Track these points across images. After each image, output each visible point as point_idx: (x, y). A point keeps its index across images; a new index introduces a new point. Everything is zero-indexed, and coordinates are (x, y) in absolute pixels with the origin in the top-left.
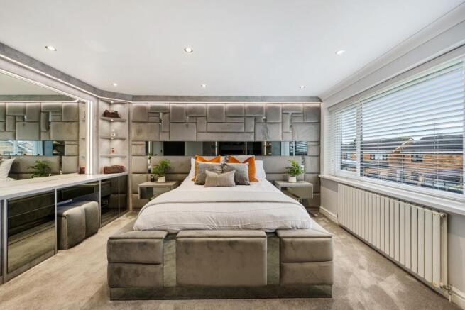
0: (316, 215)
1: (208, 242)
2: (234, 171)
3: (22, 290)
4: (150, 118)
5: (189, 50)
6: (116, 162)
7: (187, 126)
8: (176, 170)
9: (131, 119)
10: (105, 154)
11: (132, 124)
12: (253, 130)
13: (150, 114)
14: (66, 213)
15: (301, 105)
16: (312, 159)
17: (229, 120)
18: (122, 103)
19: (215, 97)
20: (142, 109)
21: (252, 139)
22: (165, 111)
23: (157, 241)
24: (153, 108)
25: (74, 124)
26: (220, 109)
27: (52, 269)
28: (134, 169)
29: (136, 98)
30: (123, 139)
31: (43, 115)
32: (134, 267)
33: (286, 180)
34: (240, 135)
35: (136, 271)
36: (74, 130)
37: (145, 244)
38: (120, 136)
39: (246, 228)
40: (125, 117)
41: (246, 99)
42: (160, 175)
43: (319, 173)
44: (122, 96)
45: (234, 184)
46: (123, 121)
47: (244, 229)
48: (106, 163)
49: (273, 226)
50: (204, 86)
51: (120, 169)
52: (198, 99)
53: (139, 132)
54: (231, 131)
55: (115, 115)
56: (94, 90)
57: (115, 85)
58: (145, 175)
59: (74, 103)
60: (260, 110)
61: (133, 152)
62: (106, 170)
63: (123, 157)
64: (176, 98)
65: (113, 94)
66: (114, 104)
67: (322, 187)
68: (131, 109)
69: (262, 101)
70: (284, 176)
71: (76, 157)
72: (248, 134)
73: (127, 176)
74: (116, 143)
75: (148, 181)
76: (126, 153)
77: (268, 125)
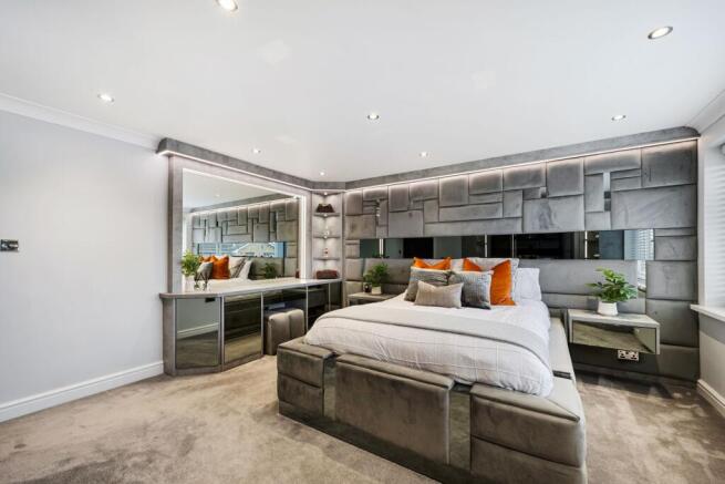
0: (677, 395)
1: (368, 375)
2: (462, 285)
3: (229, 381)
4: (366, 208)
5: (373, 116)
6: (331, 266)
7: (411, 215)
8: (396, 279)
9: (346, 212)
10: (318, 256)
11: (347, 218)
12: (519, 214)
13: (365, 204)
14: (271, 317)
15: (636, 153)
16: (668, 267)
17: (474, 200)
18: (336, 194)
19: (451, 167)
20: (357, 198)
21: (518, 231)
22: (383, 196)
23: (316, 359)
24: (368, 195)
25: (294, 223)
26: (459, 185)
27: (253, 371)
28: (348, 275)
29: (350, 185)
30: (337, 238)
31: (272, 215)
32: (296, 383)
33: (593, 309)
34: (494, 223)
35: (298, 389)
36: (294, 228)
37: (305, 359)
38: (334, 234)
39: (426, 369)
40: (338, 210)
41: (505, 160)
42: (376, 284)
43: (696, 301)
44: (335, 185)
45: (460, 304)
46: (337, 216)
47: (423, 369)
48: (320, 266)
49: (466, 375)
50: (424, 154)
51: (333, 275)
52: (426, 173)
53: (353, 227)
54: (477, 217)
55: (329, 209)
56: (306, 183)
57: (322, 174)
58: (360, 283)
59: (294, 200)
60: (535, 176)
61: (347, 253)
62: (320, 275)
63: (337, 260)
64: (395, 178)
65: (325, 185)
66: (329, 195)
67: (702, 334)
68: (346, 201)
69: (537, 158)
70: (589, 301)
71: (295, 260)
72: (510, 222)
73: (340, 284)
74: (331, 243)
75: (362, 291)
76: (340, 255)
77: (551, 203)
